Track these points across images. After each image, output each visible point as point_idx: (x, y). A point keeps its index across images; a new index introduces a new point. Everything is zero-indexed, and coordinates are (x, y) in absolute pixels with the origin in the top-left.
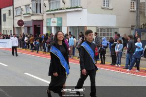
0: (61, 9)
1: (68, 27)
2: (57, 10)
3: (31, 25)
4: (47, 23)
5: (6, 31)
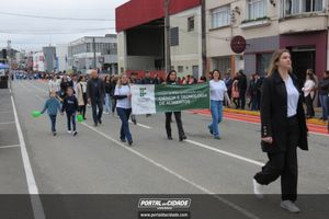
5: (180, 68)
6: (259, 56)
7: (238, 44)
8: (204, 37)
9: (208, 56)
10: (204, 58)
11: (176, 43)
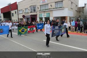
0: (50, 9)
1: (54, 17)
2: (47, 9)
3: (30, 17)
4: (40, 16)
5: (14, 20)
6: (27, 18)
7: (24, 16)
8: (18, 15)
9: (19, 18)
10: (18, 18)
11: (13, 16)
